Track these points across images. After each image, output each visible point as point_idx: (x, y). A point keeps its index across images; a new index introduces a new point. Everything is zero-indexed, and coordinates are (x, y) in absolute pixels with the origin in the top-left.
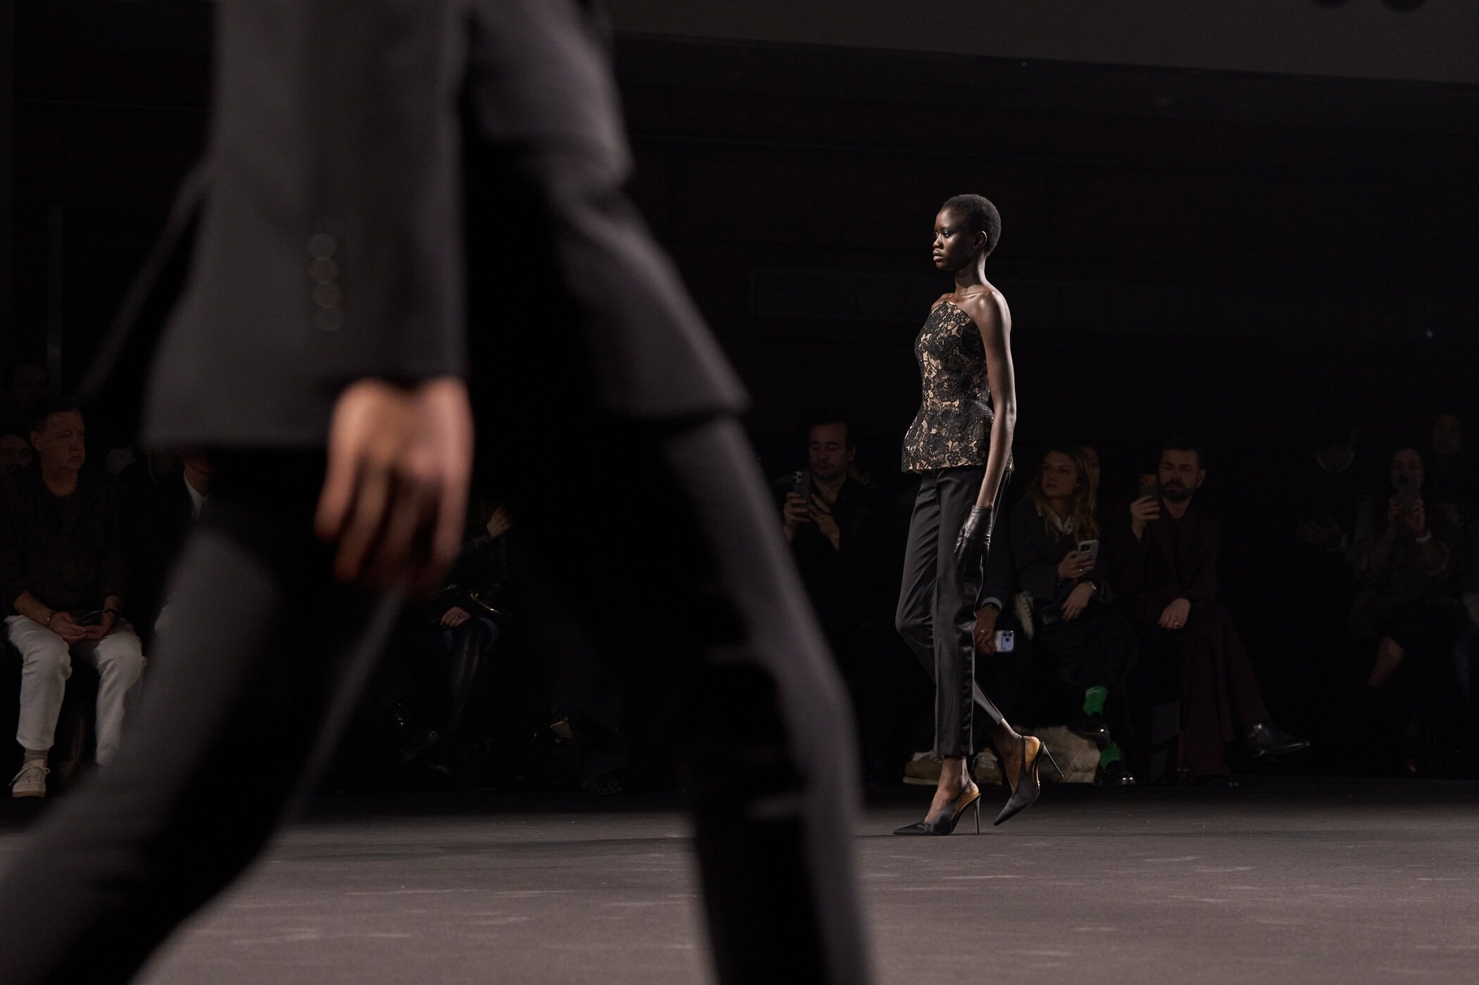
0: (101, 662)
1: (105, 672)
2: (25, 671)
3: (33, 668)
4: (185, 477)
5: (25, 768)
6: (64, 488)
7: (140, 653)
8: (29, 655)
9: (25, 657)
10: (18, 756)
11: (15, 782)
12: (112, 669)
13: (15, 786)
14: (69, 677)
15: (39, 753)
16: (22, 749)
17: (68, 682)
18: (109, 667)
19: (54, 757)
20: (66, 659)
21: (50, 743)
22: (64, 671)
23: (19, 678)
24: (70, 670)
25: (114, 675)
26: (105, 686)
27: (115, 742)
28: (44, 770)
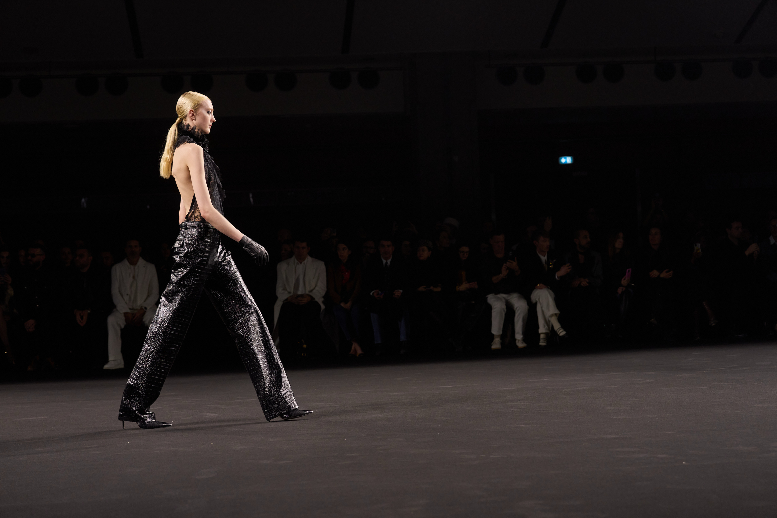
1: (517, 310)
2: (493, 311)
3: (495, 310)
4: (537, 251)
5: (494, 341)
7: (526, 304)
8: (494, 306)
9: (492, 307)
10: (492, 337)
12: (519, 309)
13: (492, 346)
15: (498, 336)
16: (493, 335)
17: (506, 314)
19: (503, 337)
20: (504, 307)
21: (501, 333)
22: (504, 311)
24: (506, 310)
25: (519, 312)
26: (517, 315)
27: (521, 332)
28: (500, 341)
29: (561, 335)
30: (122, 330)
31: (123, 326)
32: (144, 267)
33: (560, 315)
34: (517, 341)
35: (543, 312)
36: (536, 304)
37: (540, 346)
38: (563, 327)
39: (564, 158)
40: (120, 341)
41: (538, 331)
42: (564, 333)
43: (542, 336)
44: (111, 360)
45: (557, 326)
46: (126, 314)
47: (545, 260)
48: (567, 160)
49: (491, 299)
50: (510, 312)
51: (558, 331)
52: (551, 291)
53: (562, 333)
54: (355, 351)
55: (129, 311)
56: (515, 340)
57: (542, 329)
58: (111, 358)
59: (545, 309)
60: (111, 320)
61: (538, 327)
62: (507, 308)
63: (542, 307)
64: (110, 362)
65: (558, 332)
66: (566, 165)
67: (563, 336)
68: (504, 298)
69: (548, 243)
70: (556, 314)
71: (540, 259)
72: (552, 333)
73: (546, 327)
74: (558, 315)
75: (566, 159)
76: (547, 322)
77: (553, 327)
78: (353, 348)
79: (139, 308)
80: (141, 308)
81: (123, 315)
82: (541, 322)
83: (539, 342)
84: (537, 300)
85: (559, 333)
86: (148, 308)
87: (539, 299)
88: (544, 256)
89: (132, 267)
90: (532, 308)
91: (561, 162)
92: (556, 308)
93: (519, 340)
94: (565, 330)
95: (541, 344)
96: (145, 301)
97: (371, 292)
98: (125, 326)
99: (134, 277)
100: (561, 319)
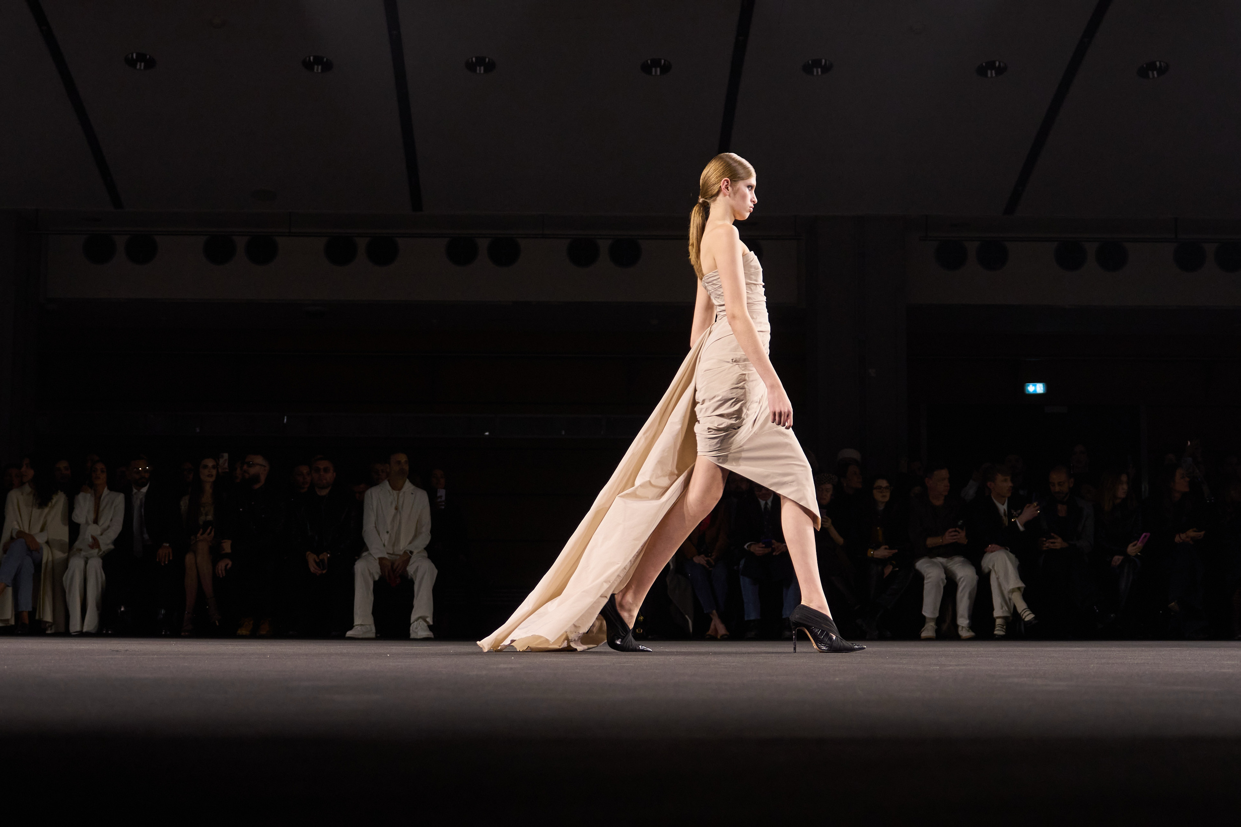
0: (958, 578)
1: (960, 582)
2: (925, 582)
3: (929, 580)
4: (992, 497)
5: (926, 626)
6: (939, 502)
7: (975, 573)
8: (927, 575)
9: (925, 575)
10: (923, 620)
11: (922, 632)
12: (963, 581)
13: (923, 633)
14: (945, 584)
15: (932, 619)
16: (924, 617)
17: (945, 588)
18: (962, 579)
19: (939, 621)
20: (943, 576)
21: (937, 615)
22: (943, 582)
23: (923, 585)
24: (945, 581)
25: (964, 584)
26: (960, 589)
27: (966, 615)
28: (935, 626)
29: (1026, 619)
30: (376, 583)
31: (377, 578)
32: (412, 494)
33: (1025, 589)
34: (960, 629)
35: (1000, 585)
36: (989, 573)
37: (996, 635)
38: (1031, 607)
39: (1033, 385)
40: (371, 598)
41: (993, 615)
42: (1032, 616)
43: (998, 621)
44: (357, 625)
45: (1021, 606)
46: (381, 560)
47: (1004, 510)
48: (1037, 388)
49: (922, 565)
50: (951, 586)
51: (1022, 613)
52: (1012, 556)
53: (1028, 616)
54: (716, 630)
55: (386, 556)
56: (956, 626)
57: (999, 611)
58: (357, 621)
59: (1002, 579)
60: (360, 567)
61: (992, 609)
62: (946, 579)
63: (998, 579)
64: (356, 627)
65: (1023, 615)
66: (1036, 396)
67: (1030, 622)
68: (942, 563)
69: (1010, 484)
70: (1019, 588)
71: (996, 509)
72: (1014, 618)
73: (1005, 608)
74: (1022, 590)
75: (1035, 386)
76: (1006, 601)
77: (1015, 607)
78: (712, 627)
79: (402, 553)
80: (405, 552)
81: (378, 561)
82: (997, 601)
83: (994, 630)
84: (991, 567)
85: (1024, 617)
86: (415, 552)
87: (993, 566)
88: (1003, 504)
89: (395, 492)
90: (984, 581)
91: (1028, 391)
92: (1019, 580)
93: (963, 627)
94: (1033, 613)
95: (996, 632)
96: (410, 543)
97: (744, 545)
98: (381, 578)
99: (396, 509)
100: (1027, 596)
